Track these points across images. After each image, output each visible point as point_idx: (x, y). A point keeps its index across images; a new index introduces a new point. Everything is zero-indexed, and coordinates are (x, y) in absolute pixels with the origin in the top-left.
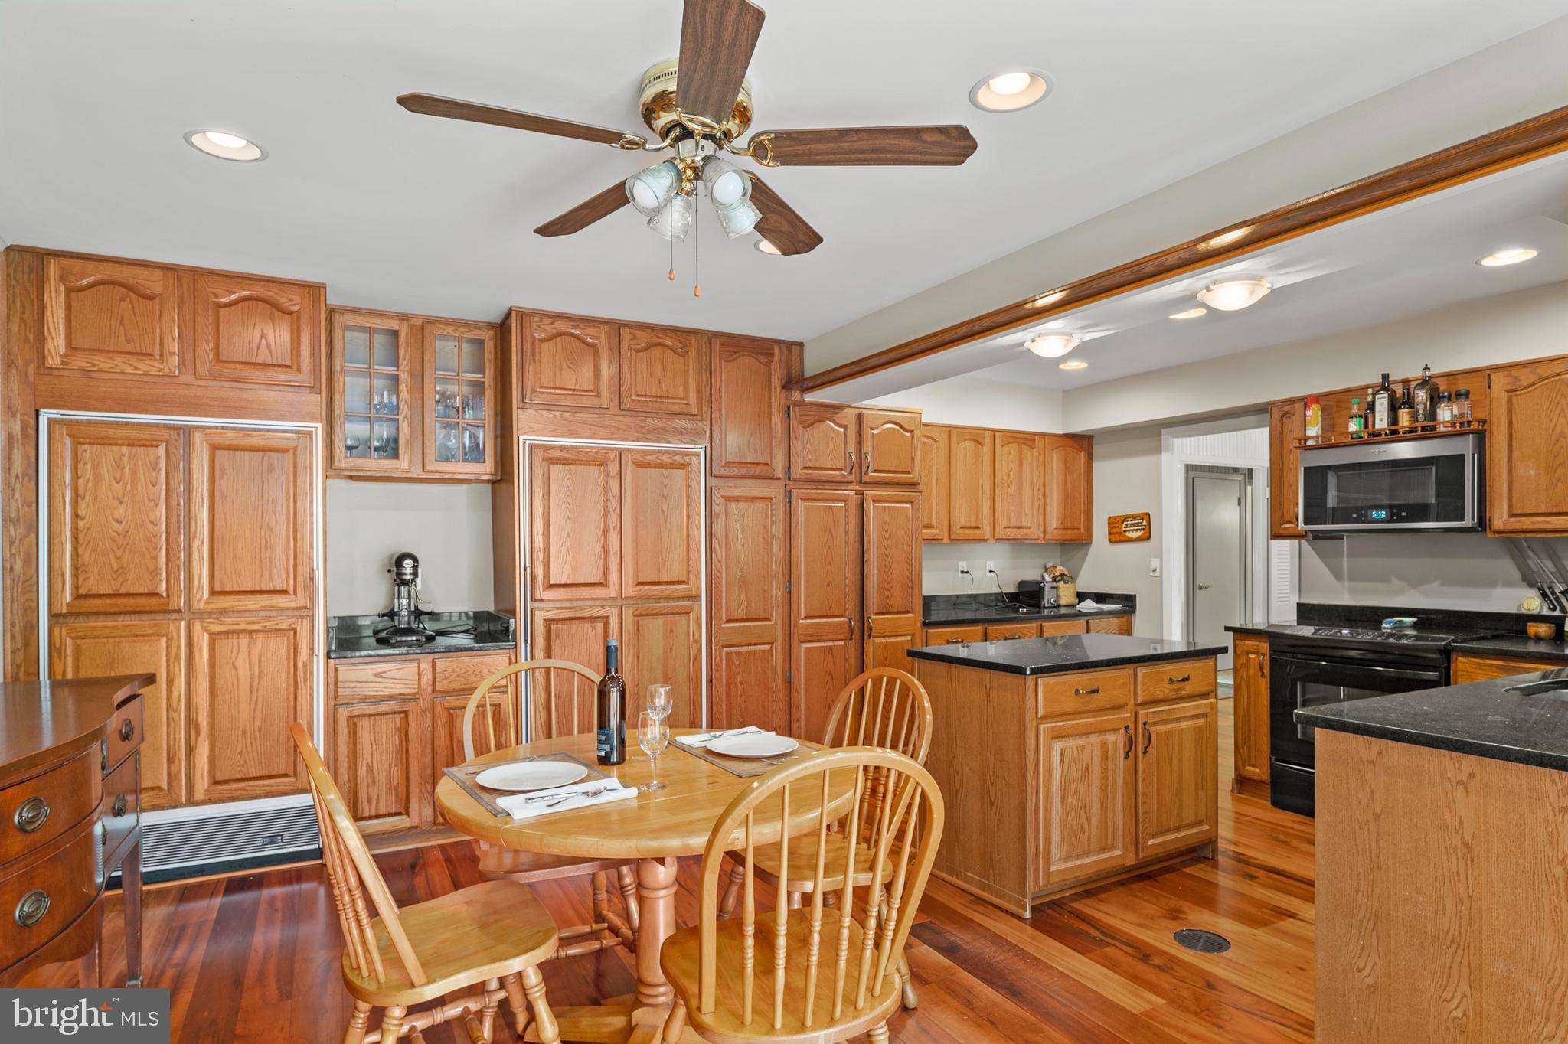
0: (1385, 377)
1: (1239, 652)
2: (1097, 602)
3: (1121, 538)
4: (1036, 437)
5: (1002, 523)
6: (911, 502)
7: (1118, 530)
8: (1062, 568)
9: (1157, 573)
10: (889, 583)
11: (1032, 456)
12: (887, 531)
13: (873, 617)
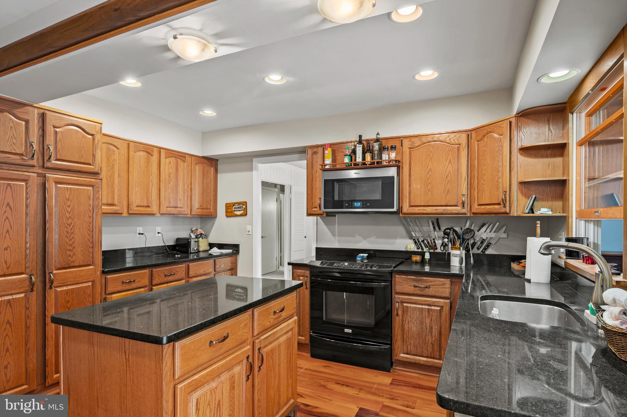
0: (360, 137)
1: (295, 276)
2: (219, 248)
3: (232, 214)
4: (187, 156)
5: (164, 204)
6: (93, 186)
7: (231, 211)
8: (201, 230)
9: (250, 233)
10: (71, 245)
11: (184, 166)
12: (69, 206)
13: (55, 272)
